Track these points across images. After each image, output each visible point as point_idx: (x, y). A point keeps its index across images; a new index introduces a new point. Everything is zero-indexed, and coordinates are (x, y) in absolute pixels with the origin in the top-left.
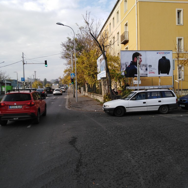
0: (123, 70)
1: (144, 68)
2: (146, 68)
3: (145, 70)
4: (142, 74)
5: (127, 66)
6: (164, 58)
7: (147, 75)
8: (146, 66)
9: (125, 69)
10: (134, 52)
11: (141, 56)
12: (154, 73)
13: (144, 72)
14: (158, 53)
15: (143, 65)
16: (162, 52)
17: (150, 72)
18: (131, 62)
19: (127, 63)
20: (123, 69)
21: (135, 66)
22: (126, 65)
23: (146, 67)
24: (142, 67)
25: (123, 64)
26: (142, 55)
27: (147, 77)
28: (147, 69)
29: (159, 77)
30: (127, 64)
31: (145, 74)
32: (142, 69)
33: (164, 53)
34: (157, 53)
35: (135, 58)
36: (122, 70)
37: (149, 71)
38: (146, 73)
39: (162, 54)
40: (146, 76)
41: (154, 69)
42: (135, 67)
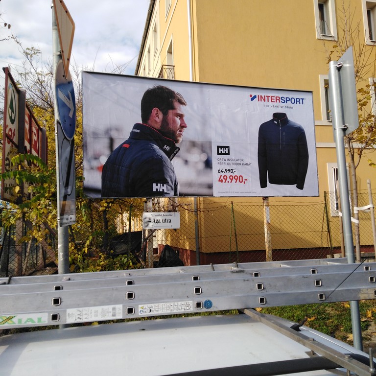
0: (95, 164)
1: (197, 157)
2: (204, 158)
3: (201, 166)
4: (190, 185)
5: (116, 146)
6: (280, 118)
7: (210, 187)
8: (204, 147)
9: (103, 160)
10: (150, 86)
11: (181, 102)
12: (240, 179)
13: (199, 173)
14: (255, 97)
15: (193, 144)
16: (271, 94)
17: (223, 174)
18: (137, 126)
19: (118, 130)
20: (96, 158)
21: (156, 147)
22: (112, 141)
23: (203, 151)
24: (188, 151)
25: (95, 135)
26: (185, 99)
27: (212, 196)
28: (208, 164)
29: (265, 198)
30: (114, 134)
31: (201, 185)
32: (186, 162)
33: (278, 99)
34: (252, 99)
35: (155, 111)
36: (89, 161)
37: (219, 171)
38: (205, 179)
39: (270, 103)
40: (205, 191)
41: (240, 162)
42: (154, 150)
